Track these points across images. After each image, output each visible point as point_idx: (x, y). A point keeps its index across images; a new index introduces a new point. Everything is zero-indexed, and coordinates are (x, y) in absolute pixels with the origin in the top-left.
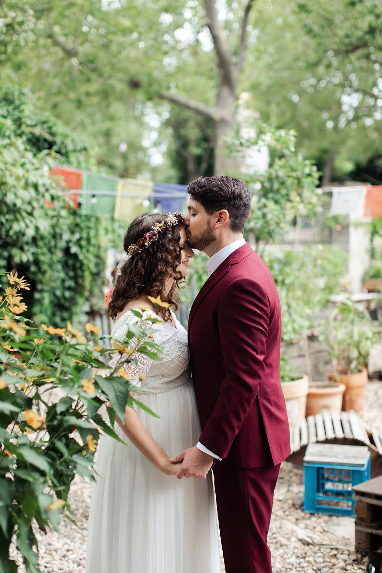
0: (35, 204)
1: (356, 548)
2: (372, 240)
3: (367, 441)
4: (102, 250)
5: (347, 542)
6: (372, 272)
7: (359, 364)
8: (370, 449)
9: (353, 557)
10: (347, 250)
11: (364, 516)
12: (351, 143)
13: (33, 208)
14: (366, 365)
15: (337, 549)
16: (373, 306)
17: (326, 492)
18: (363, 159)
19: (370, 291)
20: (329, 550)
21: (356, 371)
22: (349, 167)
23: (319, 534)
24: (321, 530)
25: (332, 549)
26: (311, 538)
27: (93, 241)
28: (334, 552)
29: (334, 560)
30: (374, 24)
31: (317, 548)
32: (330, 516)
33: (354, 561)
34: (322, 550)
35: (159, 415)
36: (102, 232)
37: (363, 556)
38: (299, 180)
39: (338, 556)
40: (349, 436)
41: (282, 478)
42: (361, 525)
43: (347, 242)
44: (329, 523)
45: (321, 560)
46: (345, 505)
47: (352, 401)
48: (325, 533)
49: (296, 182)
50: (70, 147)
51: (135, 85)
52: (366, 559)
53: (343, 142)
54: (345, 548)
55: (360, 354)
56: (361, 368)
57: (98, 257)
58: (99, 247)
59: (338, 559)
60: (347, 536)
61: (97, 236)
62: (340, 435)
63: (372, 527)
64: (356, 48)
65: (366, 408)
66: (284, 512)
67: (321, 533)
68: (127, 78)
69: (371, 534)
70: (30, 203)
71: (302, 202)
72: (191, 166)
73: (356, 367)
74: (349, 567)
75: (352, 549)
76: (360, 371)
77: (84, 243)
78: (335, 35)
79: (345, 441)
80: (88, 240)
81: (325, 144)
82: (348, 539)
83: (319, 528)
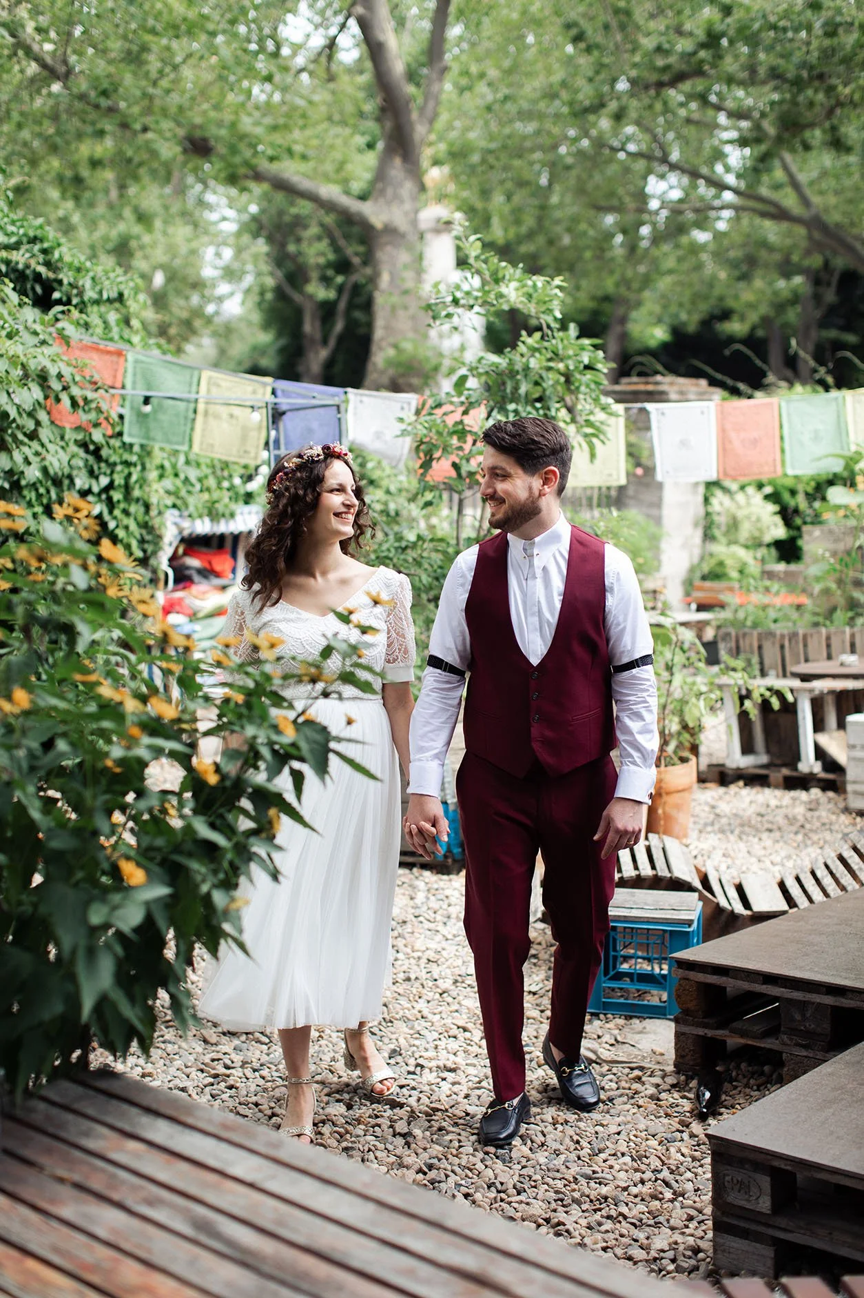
0: (42, 416)
1: (675, 1066)
2: (706, 500)
3: (697, 884)
4: (153, 512)
5: (660, 1058)
6: (706, 568)
7: (680, 746)
8: (702, 898)
9: (671, 1080)
10: (658, 521)
11: (692, 1005)
12: (664, 283)
13: (38, 423)
14: (694, 749)
15: (642, 1068)
16: (709, 634)
17: (619, 976)
18: (691, 320)
19: (701, 608)
20: (627, 1070)
21: (676, 759)
22: (659, 334)
23: (607, 1046)
24: (613, 1041)
25: (632, 1069)
26: (595, 1052)
27: (136, 493)
28: (637, 1073)
29: (636, 1086)
30: (719, 27)
31: (606, 1067)
32: (628, 1018)
33: (673, 1086)
34: (614, 1070)
35: (379, 775)
36: (153, 475)
37: (689, 1078)
38: (568, 378)
39: (644, 1079)
40: (663, 872)
41: (535, 956)
42: (685, 1023)
43: (658, 504)
44: (626, 1030)
45: (614, 1086)
46: (658, 997)
47: (667, 817)
48: (620, 1046)
49: (562, 379)
50: (90, 294)
51: (198, 147)
52: (694, 1084)
53: (647, 281)
54: (657, 1067)
55: (685, 727)
56: (686, 754)
57: (145, 526)
58: (147, 507)
59: (643, 1083)
60: (659, 1050)
61: (143, 482)
62: (646, 870)
63: (706, 1026)
64: (679, 78)
65: (694, 834)
66: (542, 1011)
67: (612, 1045)
68: (181, 132)
69: (704, 1038)
70: (31, 414)
71: (573, 420)
72: (309, 327)
73: (675, 752)
74: (663, 1096)
75: (670, 1068)
76: (684, 760)
77: (117, 496)
78: (635, 48)
79: (657, 883)
80: (127, 488)
81: (609, 285)
82: (662, 1054)
83: (607, 1038)
